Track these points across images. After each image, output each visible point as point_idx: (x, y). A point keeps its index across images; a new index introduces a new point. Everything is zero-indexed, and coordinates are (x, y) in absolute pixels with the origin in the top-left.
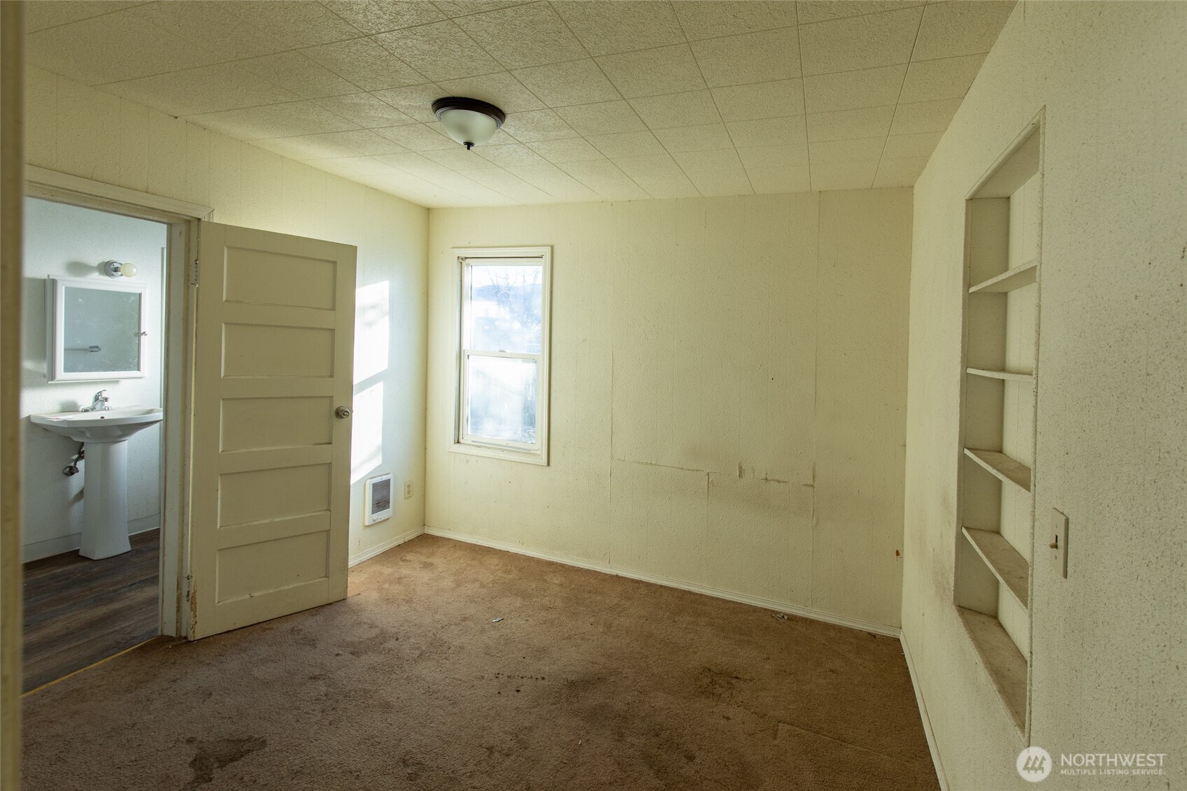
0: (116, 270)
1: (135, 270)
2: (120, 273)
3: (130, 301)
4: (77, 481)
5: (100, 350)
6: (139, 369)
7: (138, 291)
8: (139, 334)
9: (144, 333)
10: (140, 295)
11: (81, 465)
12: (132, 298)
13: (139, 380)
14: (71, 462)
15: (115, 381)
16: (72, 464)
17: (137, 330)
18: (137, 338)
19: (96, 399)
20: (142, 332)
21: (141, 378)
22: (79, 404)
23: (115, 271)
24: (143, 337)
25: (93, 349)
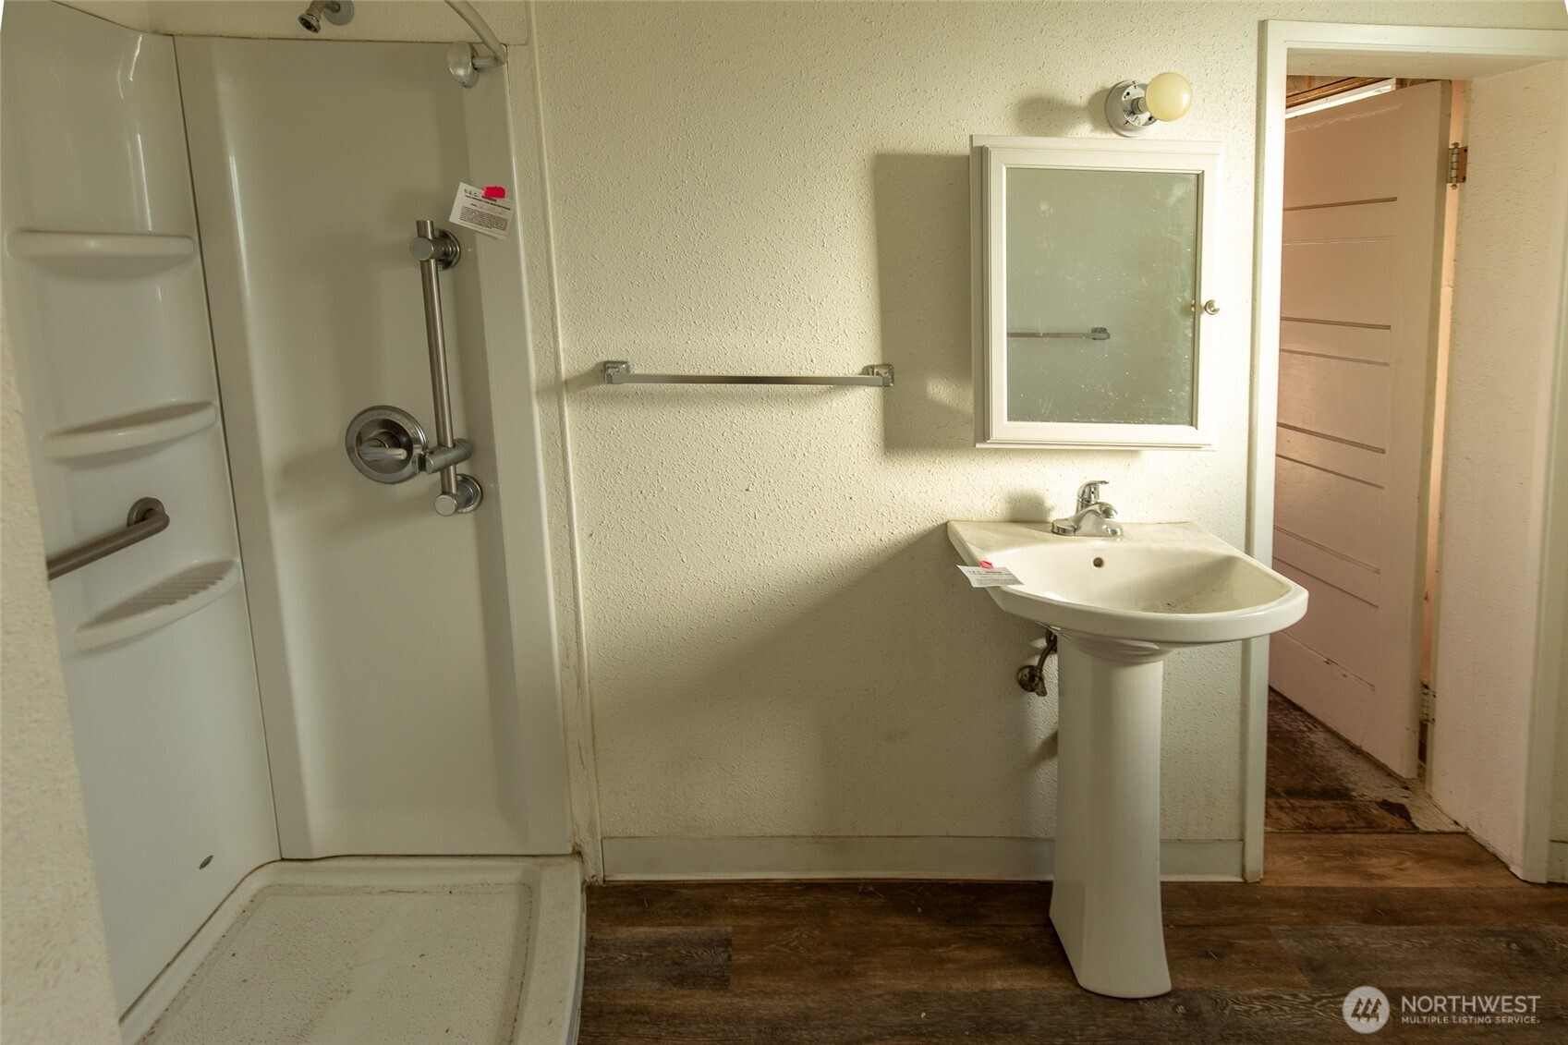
0: (1135, 108)
1: (1185, 98)
2: (1144, 117)
3: (1171, 201)
4: (1044, 711)
5: (1108, 337)
6: (1192, 421)
7: (1192, 166)
8: (1194, 309)
9: (1210, 304)
10: (1199, 178)
11: (1052, 665)
12: (1178, 191)
13: (1193, 453)
14: (1031, 656)
15: (1130, 451)
16: (1035, 661)
17: (1188, 295)
18: (1189, 322)
19: (1085, 501)
20: (1203, 302)
21: (1197, 447)
22: (1049, 503)
23: (1133, 113)
24: (1205, 319)
25: (1097, 335)
